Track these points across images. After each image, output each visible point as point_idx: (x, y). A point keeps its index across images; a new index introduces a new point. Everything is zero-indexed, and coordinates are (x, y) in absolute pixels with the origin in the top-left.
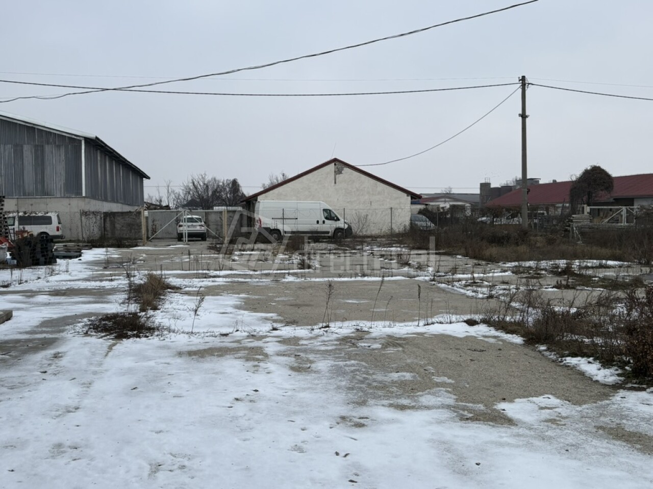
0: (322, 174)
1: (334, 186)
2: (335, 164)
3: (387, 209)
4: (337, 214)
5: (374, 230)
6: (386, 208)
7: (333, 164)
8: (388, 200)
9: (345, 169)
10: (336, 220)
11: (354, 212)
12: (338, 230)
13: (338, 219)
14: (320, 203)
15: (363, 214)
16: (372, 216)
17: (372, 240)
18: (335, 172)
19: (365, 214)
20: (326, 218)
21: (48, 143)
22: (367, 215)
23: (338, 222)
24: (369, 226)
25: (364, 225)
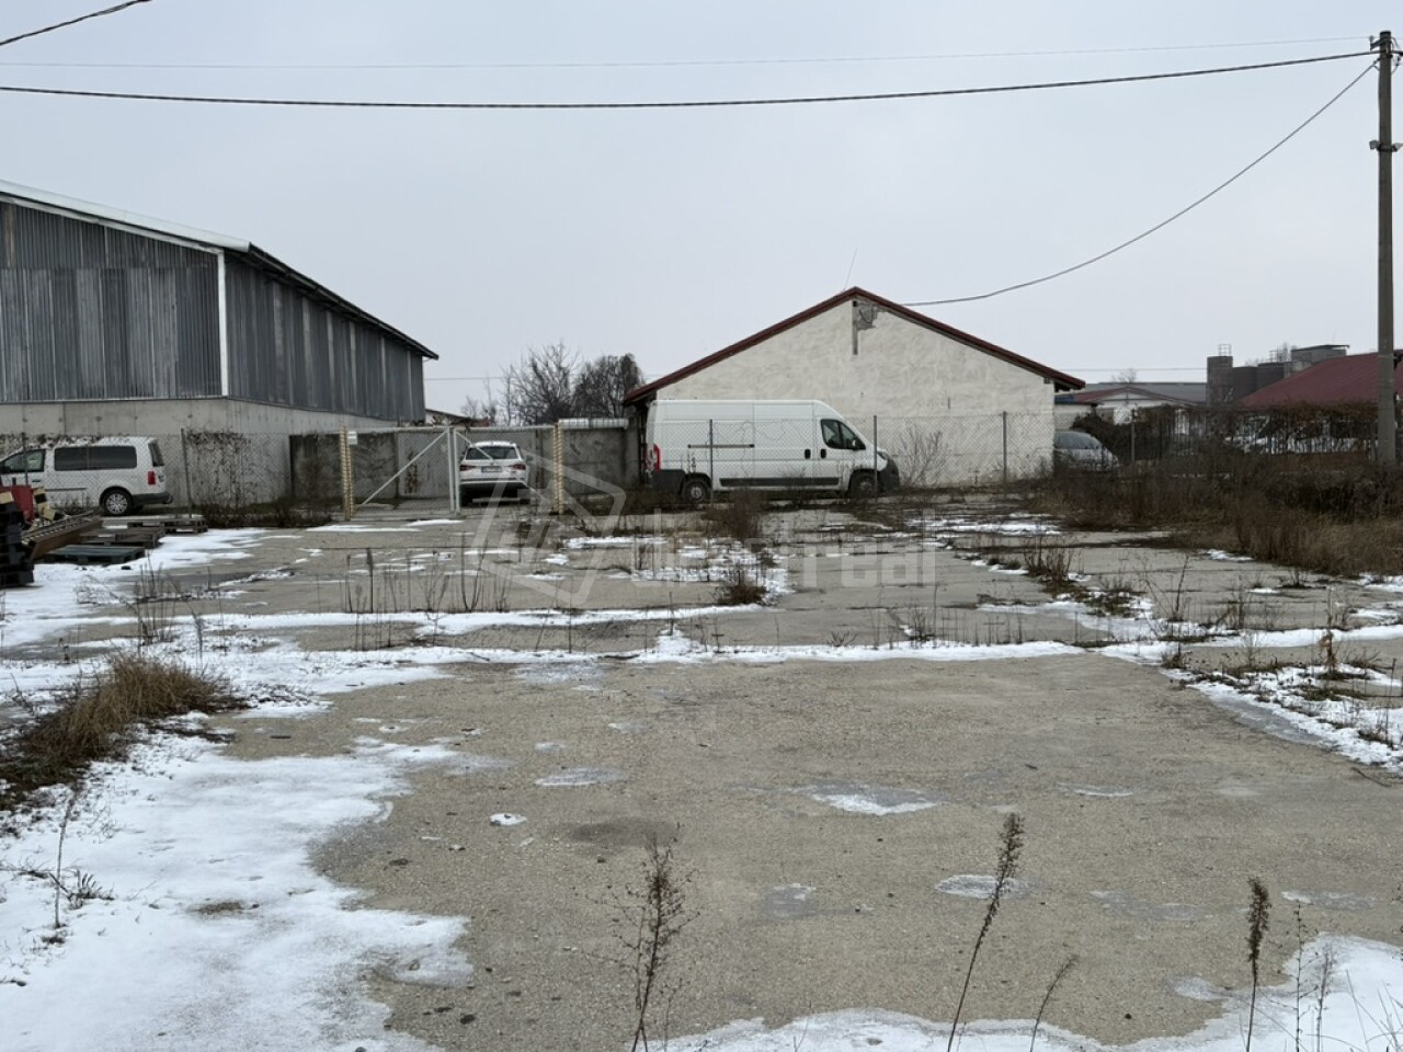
0: (821, 330)
1: (852, 360)
2: (855, 304)
3: (992, 416)
4: (857, 433)
5: (957, 474)
6: (989, 413)
7: (850, 303)
8: (994, 394)
9: (880, 314)
10: (855, 449)
11: (904, 426)
12: (860, 474)
13: (861, 446)
14: (812, 404)
15: (928, 429)
16: (951, 435)
17: (953, 501)
18: (855, 323)
19: (934, 431)
20: (831, 444)
21: (136, 264)
22: (939, 434)
23: (860, 453)
24: (943, 462)
25: (928, 461)
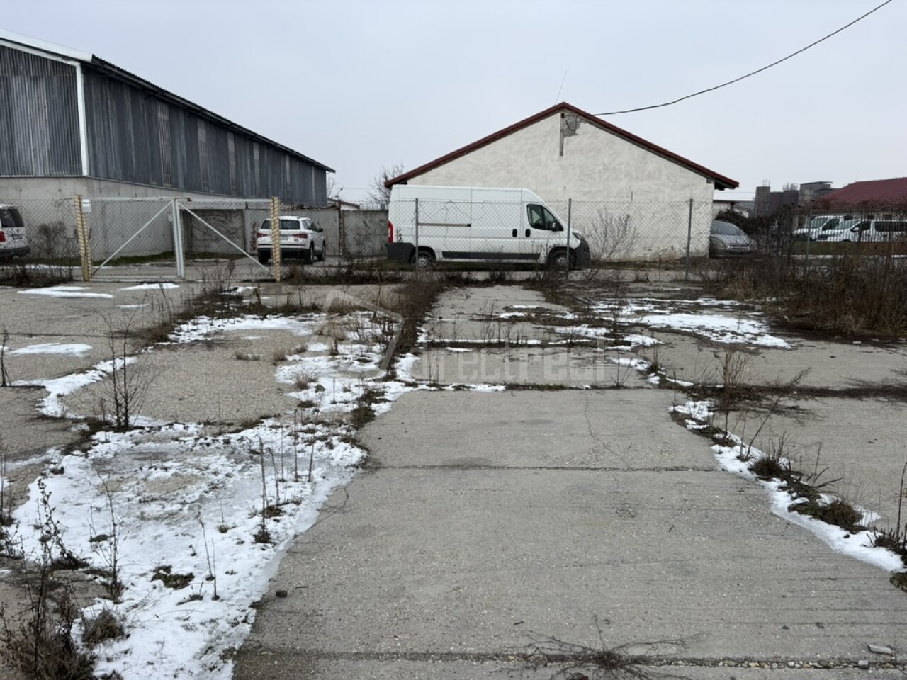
0: (535, 136)
1: (559, 160)
2: (563, 116)
4: (557, 216)
7: (559, 115)
8: (667, 190)
9: (583, 124)
13: (560, 228)
14: (521, 191)
15: (617, 214)
16: (639, 220)
18: (562, 131)
19: (622, 215)
21: (16, 73)
22: (628, 218)
23: (558, 233)
